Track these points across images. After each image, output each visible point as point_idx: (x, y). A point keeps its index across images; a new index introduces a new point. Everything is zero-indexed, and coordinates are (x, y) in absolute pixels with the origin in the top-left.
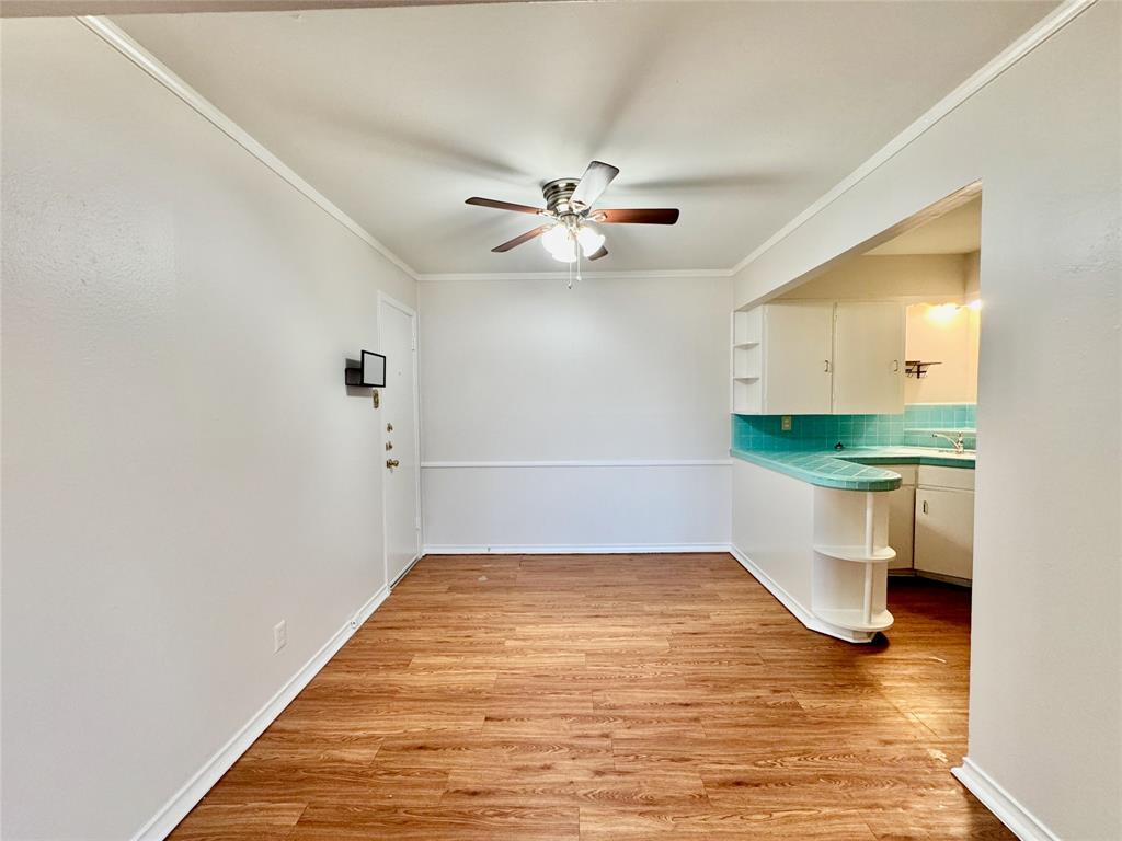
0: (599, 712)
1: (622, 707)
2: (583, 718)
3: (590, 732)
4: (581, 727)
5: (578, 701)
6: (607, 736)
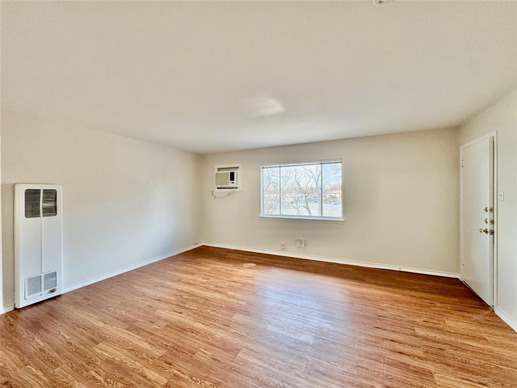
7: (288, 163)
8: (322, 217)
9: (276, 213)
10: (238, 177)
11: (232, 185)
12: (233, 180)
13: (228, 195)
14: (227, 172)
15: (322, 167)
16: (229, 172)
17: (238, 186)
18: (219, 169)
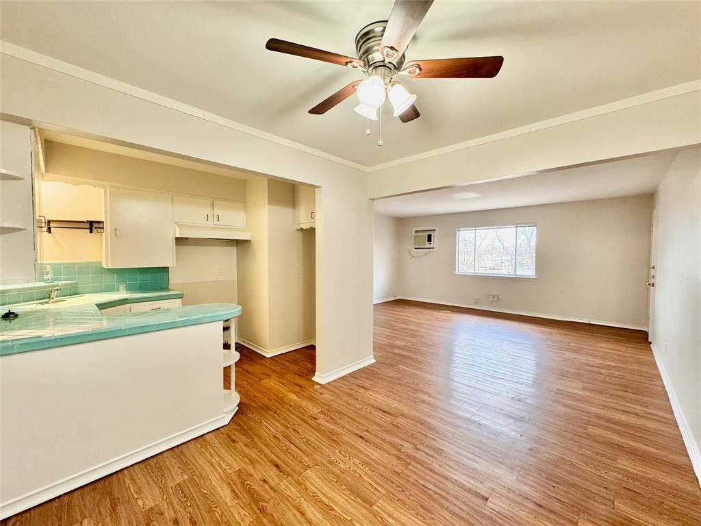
0: (409, 461)
1: (394, 455)
2: (422, 463)
3: (425, 455)
4: (426, 460)
5: (415, 473)
6: (417, 449)
7: (484, 226)
8: (515, 275)
9: (471, 271)
10: (435, 239)
11: (429, 246)
12: (431, 241)
13: (426, 254)
14: (424, 234)
15: (516, 230)
16: (427, 234)
17: (435, 246)
18: (416, 232)
